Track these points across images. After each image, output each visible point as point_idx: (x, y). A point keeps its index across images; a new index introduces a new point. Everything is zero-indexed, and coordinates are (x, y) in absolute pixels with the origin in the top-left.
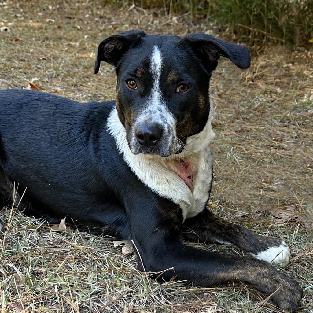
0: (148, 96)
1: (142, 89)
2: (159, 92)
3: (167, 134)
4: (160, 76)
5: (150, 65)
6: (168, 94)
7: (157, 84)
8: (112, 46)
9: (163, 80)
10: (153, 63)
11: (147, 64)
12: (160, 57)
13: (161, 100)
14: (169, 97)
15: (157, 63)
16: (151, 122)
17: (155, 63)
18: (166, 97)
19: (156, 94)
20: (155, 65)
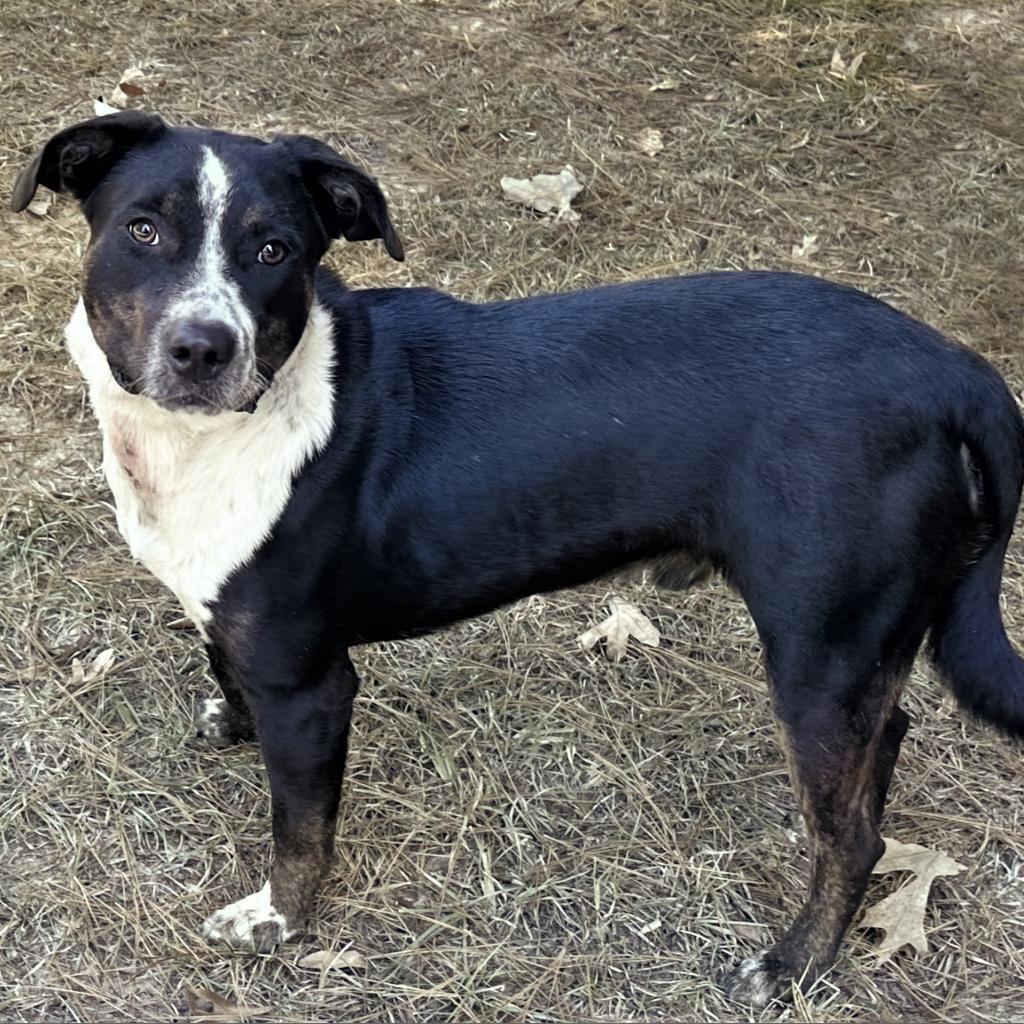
0: (193, 261)
1: (174, 245)
2: (219, 253)
3: (242, 354)
4: (223, 215)
5: (200, 186)
6: (242, 258)
7: (213, 232)
8: (84, 148)
9: (229, 225)
10: (206, 182)
11: (190, 185)
12: (222, 172)
13: (224, 272)
14: (244, 267)
15: (214, 183)
16: (207, 318)
17: (210, 184)
18: (238, 267)
19: (212, 257)
20: (211, 190)
